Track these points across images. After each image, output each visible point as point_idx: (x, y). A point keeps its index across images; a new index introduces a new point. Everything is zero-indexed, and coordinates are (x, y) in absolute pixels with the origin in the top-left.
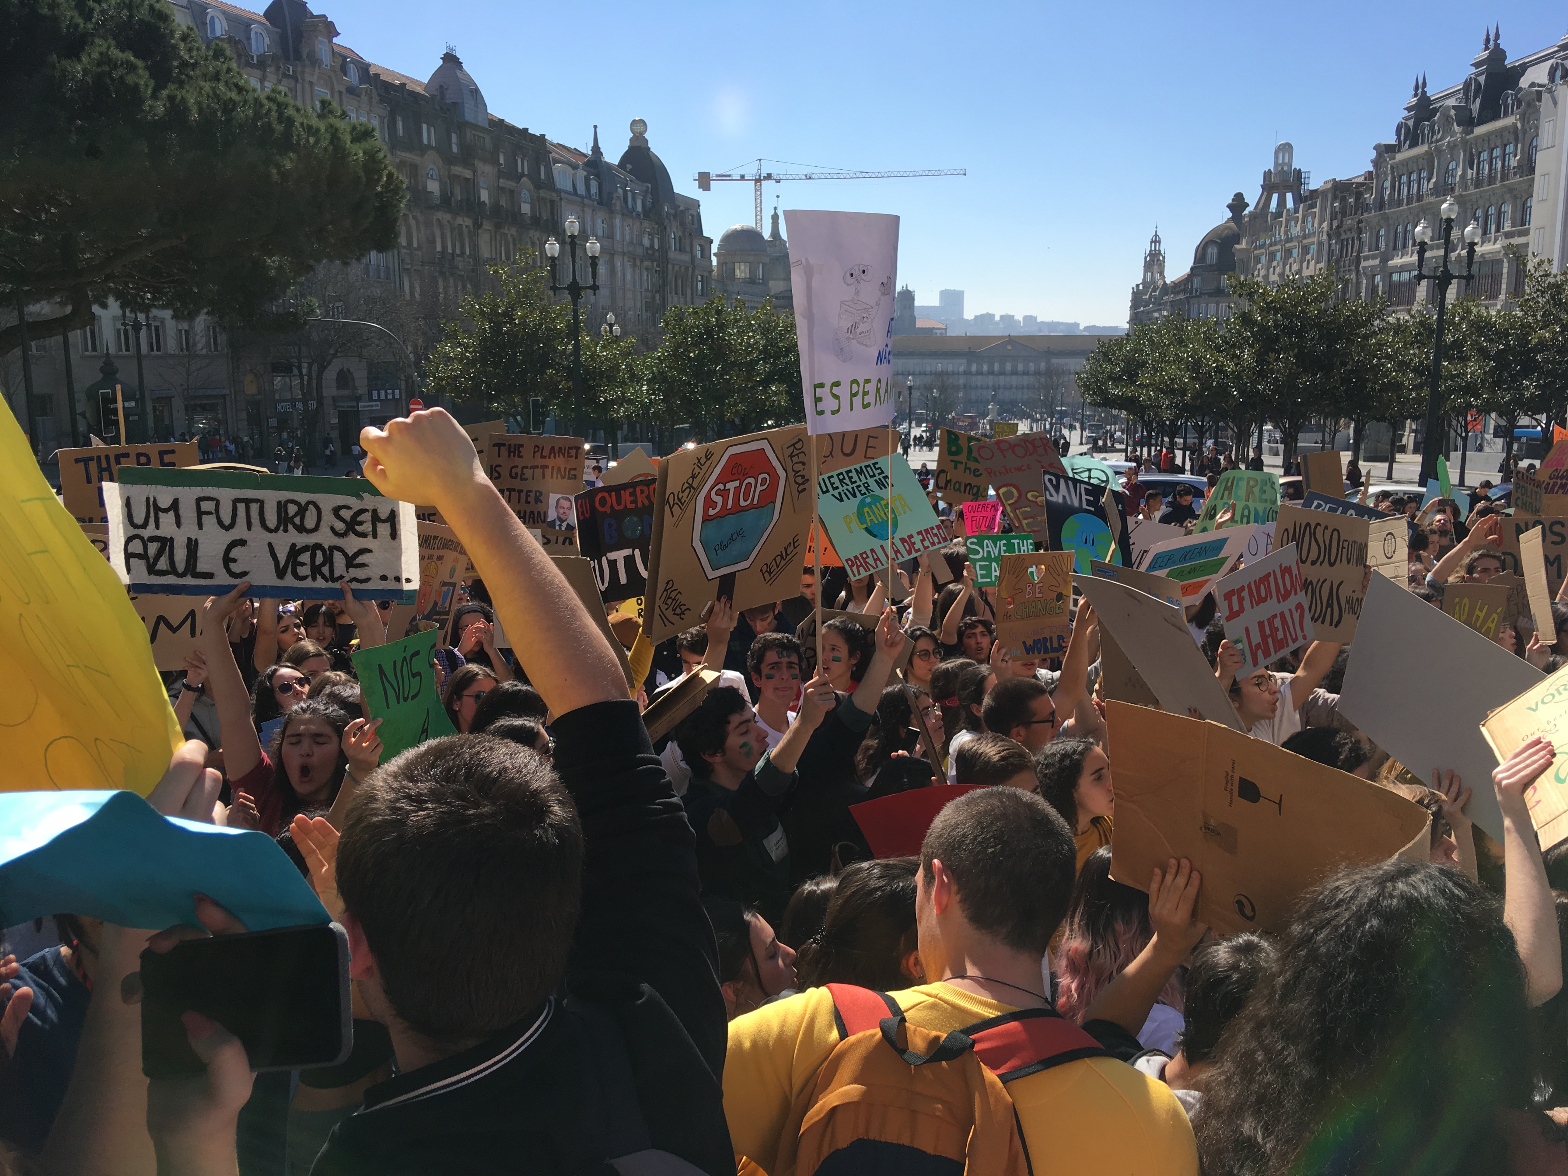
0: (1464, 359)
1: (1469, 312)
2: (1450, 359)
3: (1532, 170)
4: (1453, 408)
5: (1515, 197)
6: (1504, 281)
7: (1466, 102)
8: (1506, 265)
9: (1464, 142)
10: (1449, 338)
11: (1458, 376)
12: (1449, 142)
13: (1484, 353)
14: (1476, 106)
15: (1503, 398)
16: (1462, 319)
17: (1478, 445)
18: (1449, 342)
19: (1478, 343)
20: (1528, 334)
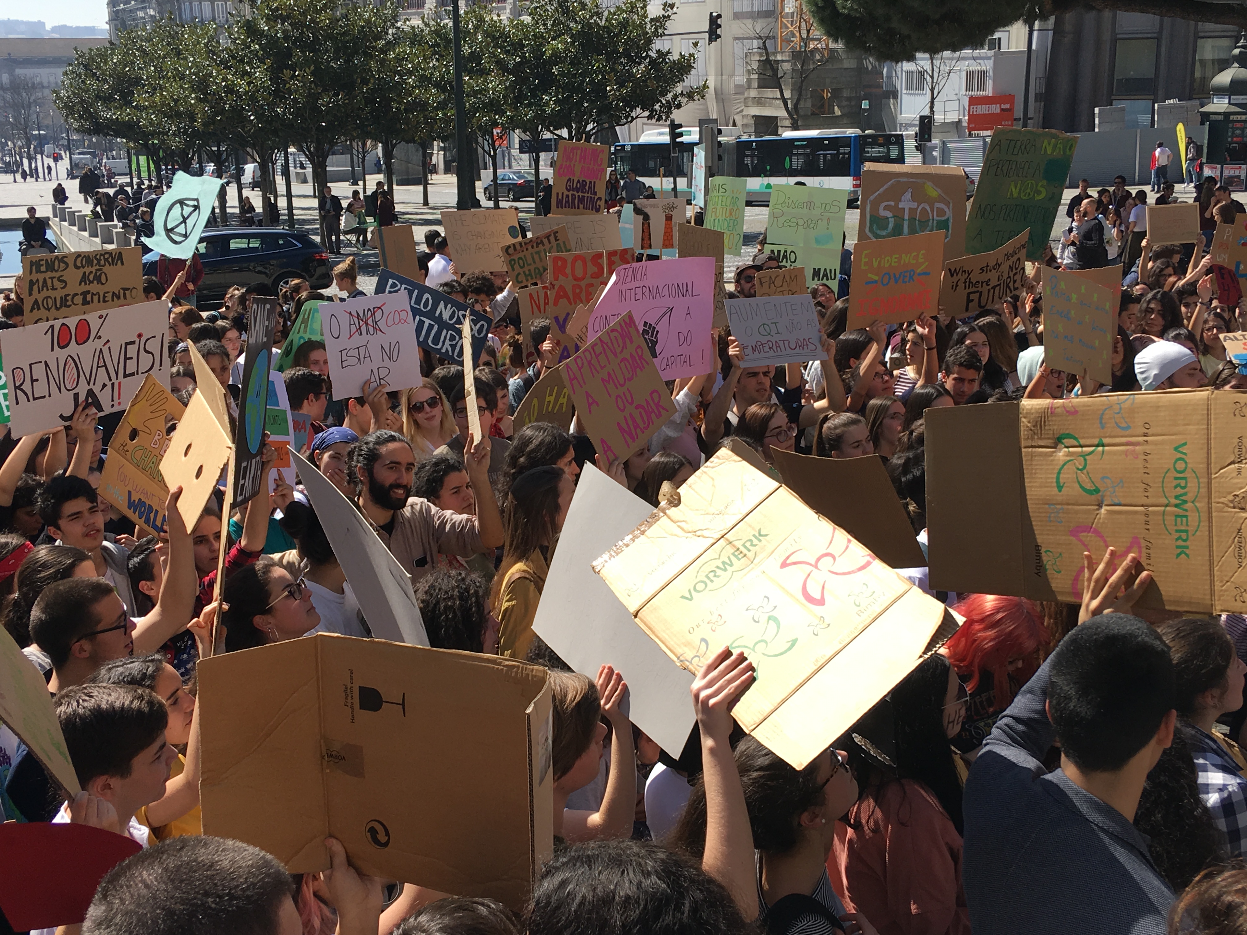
0: (484, 73)
1: (481, 20)
2: (470, 73)
4: (480, 127)
10: (466, 50)
11: (480, 91)
13: (502, 66)
15: (526, 115)
16: (476, 27)
17: (506, 163)
18: (466, 54)
19: (495, 56)
20: (542, 45)
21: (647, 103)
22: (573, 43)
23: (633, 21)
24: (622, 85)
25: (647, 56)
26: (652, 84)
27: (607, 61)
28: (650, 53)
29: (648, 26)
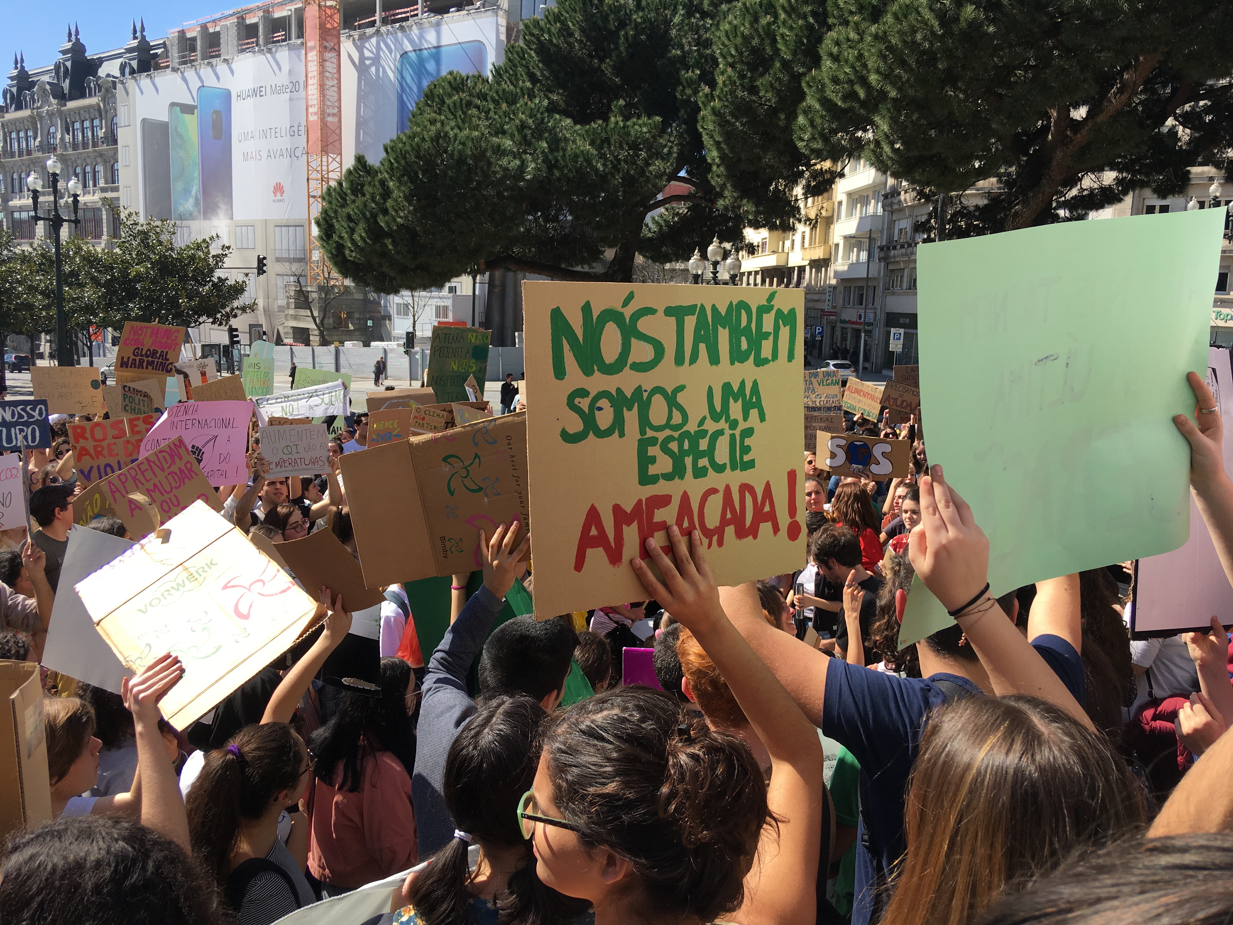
0: (81, 286)
1: (80, 249)
2: (70, 285)
3: (115, 142)
4: (78, 325)
5: (105, 162)
6: (105, 225)
7: (58, 80)
8: (104, 213)
9: (60, 113)
10: (67, 269)
11: (78, 298)
12: (48, 110)
13: (96, 282)
14: (66, 85)
15: (115, 317)
16: (75, 253)
17: (101, 352)
18: (67, 272)
19: (90, 274)
20: (127, 268)
21: (211, 312)
22: (152, 268)
23: (200, 257)
24: (191, 299)
25: (210, 280)
26: (214, 300)
27: (179, 282)
28: (213, 279)
29: (211, 260)
